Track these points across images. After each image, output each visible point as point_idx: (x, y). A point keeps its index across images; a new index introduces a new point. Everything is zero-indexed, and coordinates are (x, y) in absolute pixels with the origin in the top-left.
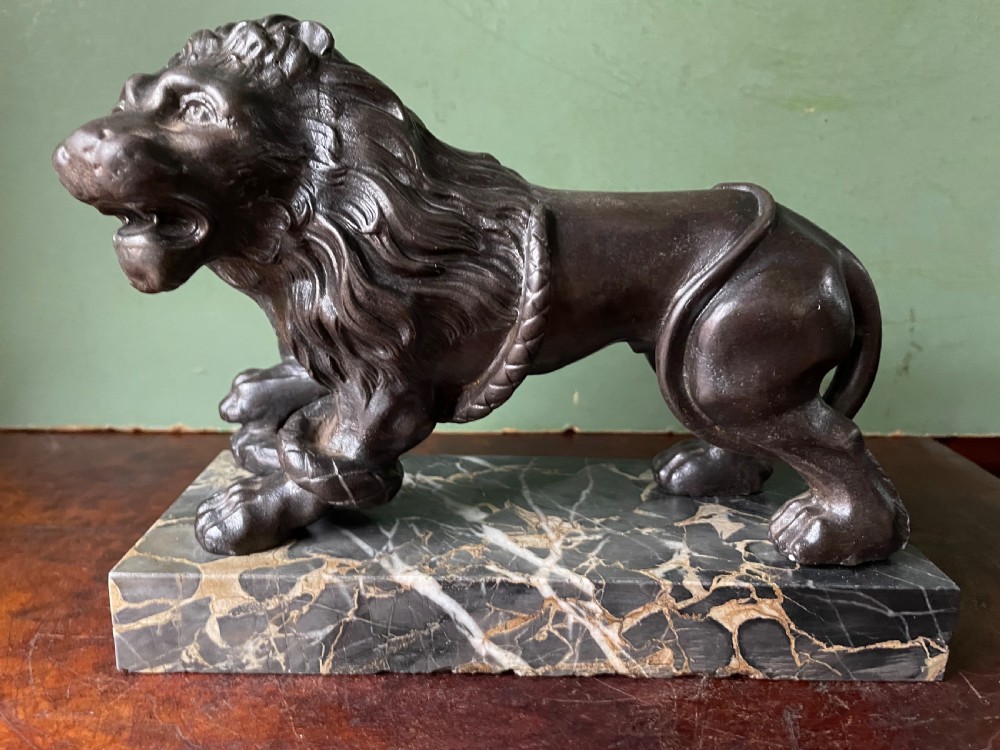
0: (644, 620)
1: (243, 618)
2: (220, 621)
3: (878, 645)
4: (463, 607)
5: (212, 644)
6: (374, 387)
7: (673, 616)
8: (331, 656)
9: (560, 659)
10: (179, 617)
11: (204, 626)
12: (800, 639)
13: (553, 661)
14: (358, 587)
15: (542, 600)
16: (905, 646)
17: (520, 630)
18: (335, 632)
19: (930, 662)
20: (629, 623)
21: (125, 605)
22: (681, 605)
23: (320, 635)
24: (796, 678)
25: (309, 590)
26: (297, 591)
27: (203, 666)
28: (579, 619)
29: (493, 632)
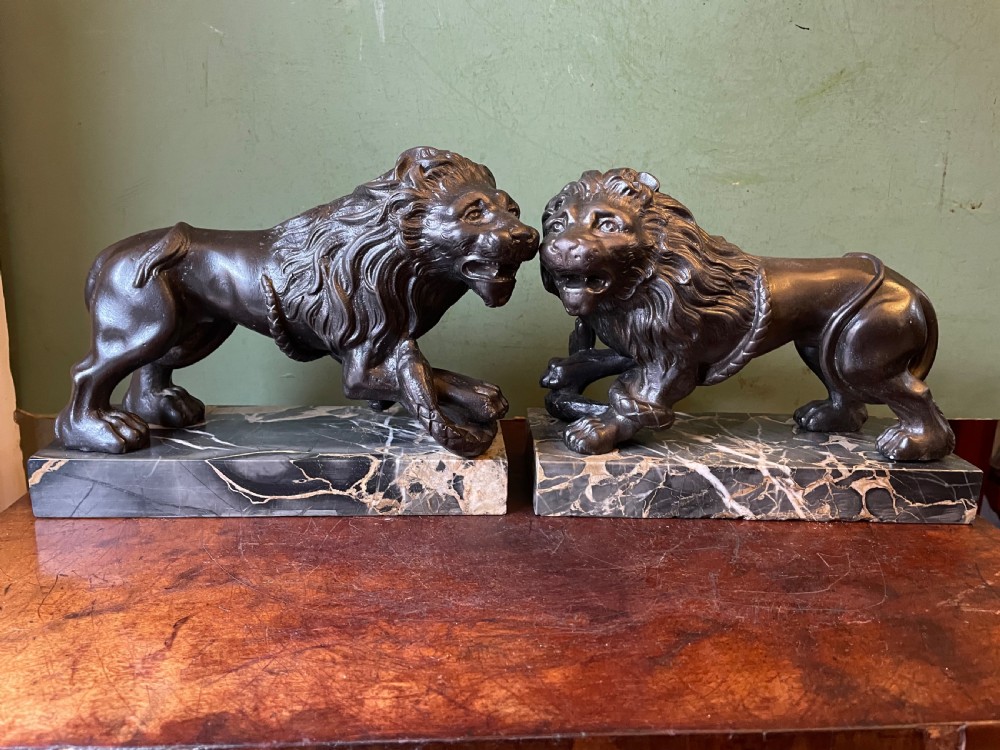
0: (816, 489)
1: (605, 486)
2: (593, 487)
3: (939, 503)
4: (721, 481)
5: (587, 500)
6: (671, 365)
7: (831, 486)
8: (649, 507)
9: (770, 510)
10: (572, 485)
11: (584, 490)
12: (898, 499)
13: (766, 511)
14: (666, 470)
15: (763, 477)
16: (954, 503)
17: (750, 494)
18: (653, 493)
19: (968, 512)
20: (808, 490)
21: (545, 478)
22: (836, 480)
23: (644, 495)
24: (896, 521)
25: (641, 471)
26: (634, 472)
27: (581, 513)
28: (782, 488)
29: (736, 495)
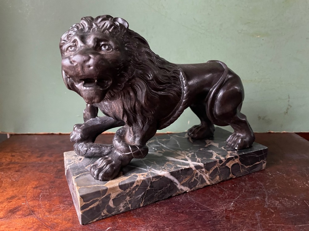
0: (213, 170)
1: (120, 197)
2: (113, 200)
3: (255, 164)
4: (175, 178)
5: (111, 207)
6: (145, 123)
7: (219, 167)
8: (143, 201)
9: (196, 185)
10: (101, 202)
11: (109, 203)
12: (242, 166)
13: (195, 186)
14: (151, 179)
15: (193, 171)
16: (260, 163)
17: (188, 180)
18: (145, 193)
19: (263, 165)
20: (211, 171)
21: (84, 203)
22: (221, 165)
23: (141, 195)
24: (241, 175)
25: (138, 184)
26: (135, 185)
27: (108, 215)
28: (201, 174)
29: (182, 183)
